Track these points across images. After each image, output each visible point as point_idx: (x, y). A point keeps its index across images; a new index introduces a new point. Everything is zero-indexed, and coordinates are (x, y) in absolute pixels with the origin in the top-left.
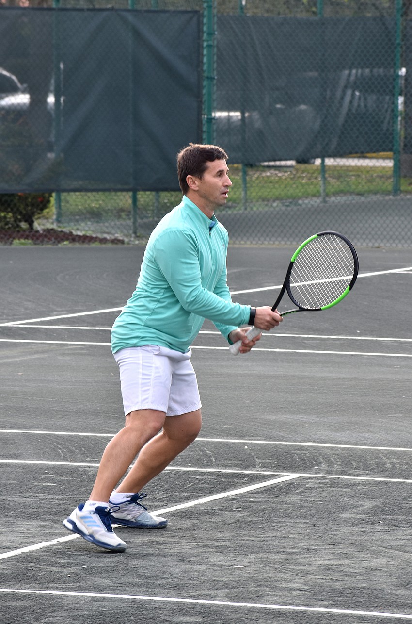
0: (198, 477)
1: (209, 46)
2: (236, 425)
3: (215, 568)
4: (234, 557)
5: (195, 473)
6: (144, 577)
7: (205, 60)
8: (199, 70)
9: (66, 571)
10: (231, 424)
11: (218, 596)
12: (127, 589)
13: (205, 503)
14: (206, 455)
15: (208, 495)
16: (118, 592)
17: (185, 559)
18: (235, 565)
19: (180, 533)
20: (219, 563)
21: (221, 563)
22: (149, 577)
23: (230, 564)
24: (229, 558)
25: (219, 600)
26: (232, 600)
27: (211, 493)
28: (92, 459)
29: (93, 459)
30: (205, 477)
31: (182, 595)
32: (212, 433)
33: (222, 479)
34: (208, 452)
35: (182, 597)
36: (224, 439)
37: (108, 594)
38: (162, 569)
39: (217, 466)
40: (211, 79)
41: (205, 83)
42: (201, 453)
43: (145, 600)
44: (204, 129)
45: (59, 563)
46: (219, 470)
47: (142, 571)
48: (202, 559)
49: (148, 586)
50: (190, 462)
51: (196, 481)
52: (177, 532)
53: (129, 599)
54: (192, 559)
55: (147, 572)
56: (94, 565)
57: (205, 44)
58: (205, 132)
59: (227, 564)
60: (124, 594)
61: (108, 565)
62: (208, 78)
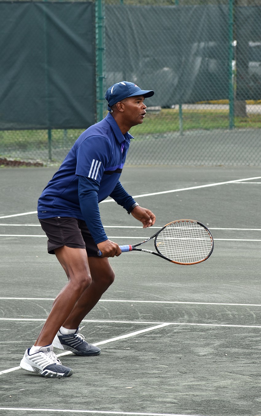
0: (99, 327)
1: (100, 27)
2: (125, 290)
3: (112, 389)
4: (125, 381)
5: (97, 324)
6: (63, 396)
7: (97, 37)
8: (93, 43)
9: (9, 393)
10: (121, 290)
11: (115, 408)
12: (51, 404)
13: (105, 344)
14: (104, 311)
15: (106, 339)
16: (45, 407)
17: (91, 383)
18: (126, 387)
19: (88, 366)
20: (115, 385)
21: (117, 385)
22: (67, 396)
23: (123, 386)
24: (122, 382)
25: (116, 411)
26: (125, 411)
27: (109, 337)
28: (24, 316)
29: (26, 316)
30: (104, 326)
31: (90, 408)
32: (108, 296)
33: (116, 328)
34: (105, 309)
35: (90, 410)
36: (117, 300)
37: (39, 408)
38: (75, 390)
39: (112, 319)
40: (101, 50)
41: (97, 53)
42: (101, 310)
43: (64, 412)
44: (98, 85)
45: (3, 388)
46: (113, 322)
47: (62, 392)
48: (103, 383)
49: (66, 402)
50: (93, 317)
51: (98, 330)
52: (85, 365)
53: (53, 412)
54: (96, 383)
55: (65, 393)
56: (28, 389)
57: (97, 25)
58: (98, 87)
59: (120, 386)
60: (49, 408)
61: (38, 389)
62: (99, 49)
